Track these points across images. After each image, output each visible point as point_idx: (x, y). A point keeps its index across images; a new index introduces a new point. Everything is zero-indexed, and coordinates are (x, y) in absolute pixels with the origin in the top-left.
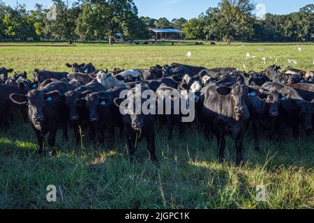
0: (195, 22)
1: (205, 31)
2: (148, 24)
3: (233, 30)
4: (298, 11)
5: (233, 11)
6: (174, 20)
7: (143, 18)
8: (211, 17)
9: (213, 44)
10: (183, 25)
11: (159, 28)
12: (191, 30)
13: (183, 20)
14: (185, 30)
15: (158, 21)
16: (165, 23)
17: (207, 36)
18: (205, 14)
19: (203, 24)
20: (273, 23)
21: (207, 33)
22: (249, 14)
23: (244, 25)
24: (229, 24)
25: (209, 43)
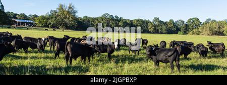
0: (43, 18)
1: (48, 23)
2: (12, 16)
3: (65, 23)
4: (101, 16)
5: (65, 13)
6: (30, 15)
7: (9, 12)
8: (53, 15)
9: (54, 30)
10: (35, 18)
11: (20, 19)
12: (41, 22)
13: (36, 16)
14: (37, 22)
15: (19, 15)
16: (24, 16)
17: (50, 26)
18: (50, 14)
19: (48, 19)
20: (89, 21)
21: (50, 24)
22: (74, 15)
23: (72, 21)
24: (63, 19)
25: (52, 29)
